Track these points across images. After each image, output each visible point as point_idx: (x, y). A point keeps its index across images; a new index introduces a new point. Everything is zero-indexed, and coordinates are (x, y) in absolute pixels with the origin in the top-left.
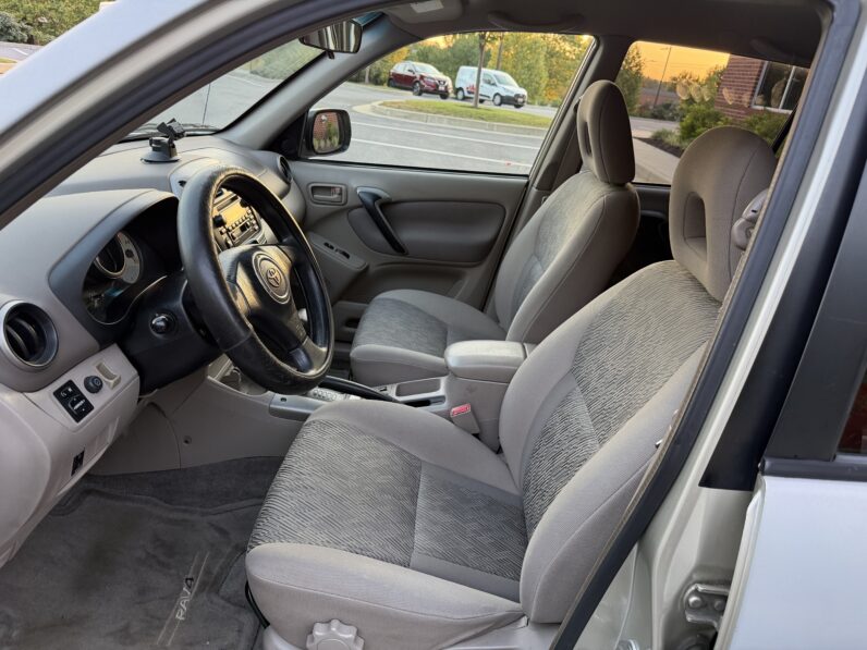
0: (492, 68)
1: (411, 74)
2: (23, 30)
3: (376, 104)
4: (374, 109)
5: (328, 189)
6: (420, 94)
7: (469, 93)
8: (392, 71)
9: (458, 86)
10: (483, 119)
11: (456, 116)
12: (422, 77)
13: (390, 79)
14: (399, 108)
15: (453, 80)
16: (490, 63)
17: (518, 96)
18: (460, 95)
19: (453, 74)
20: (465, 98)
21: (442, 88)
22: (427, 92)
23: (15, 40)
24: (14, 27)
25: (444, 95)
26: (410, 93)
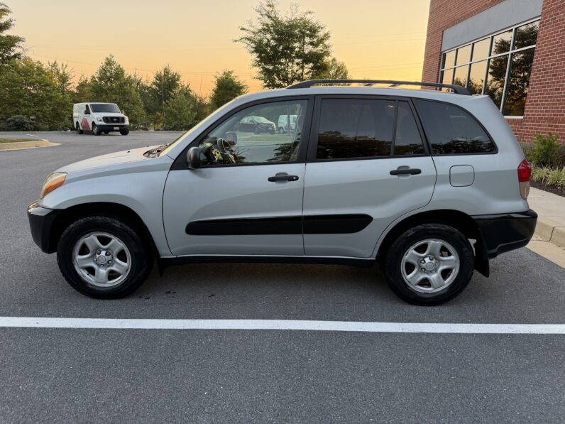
2: (31, 124)
6: (258, 133)
9: (279, 126)
12: (258, 124)
15: (277, 124)
18: (281, 131)
19: (276, 120)
20: (284, 133)
21: (270, 128)
22: (262, 131)
23: (27, 130)
24: (26, 122)
25: (272, 132)
26: (252, 133)
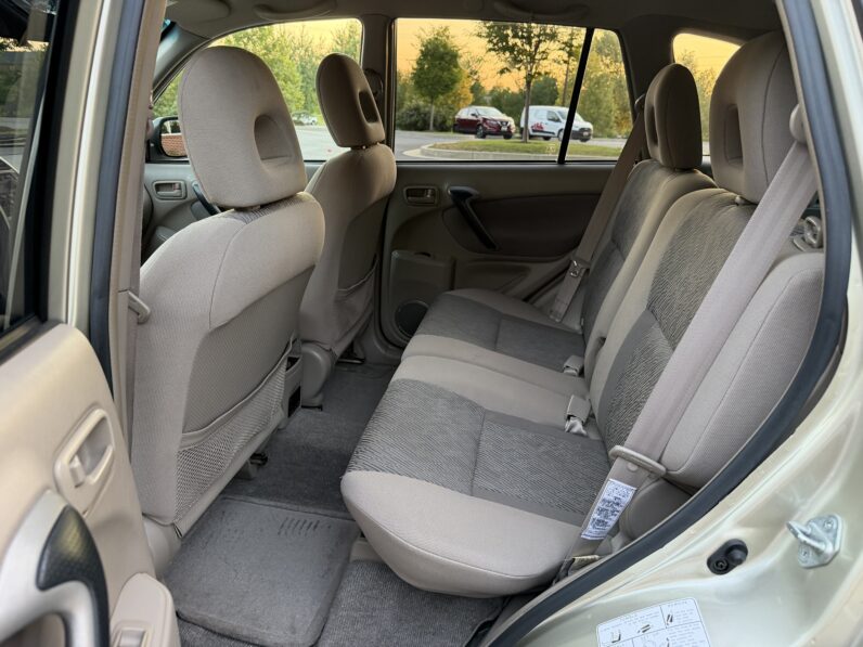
0: (558, 105)
1: (474, 118)
3: (425, 147)
4: (423, 152)
5: (170, 186)
7: (534, 131)
8: (457, 117)
10: (528, 152)
11: (501, 151)
13: (455, 125)
14: (447, 148)
16: (558, 101)
17: (583, 130)
